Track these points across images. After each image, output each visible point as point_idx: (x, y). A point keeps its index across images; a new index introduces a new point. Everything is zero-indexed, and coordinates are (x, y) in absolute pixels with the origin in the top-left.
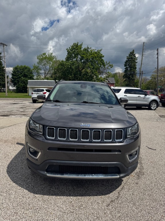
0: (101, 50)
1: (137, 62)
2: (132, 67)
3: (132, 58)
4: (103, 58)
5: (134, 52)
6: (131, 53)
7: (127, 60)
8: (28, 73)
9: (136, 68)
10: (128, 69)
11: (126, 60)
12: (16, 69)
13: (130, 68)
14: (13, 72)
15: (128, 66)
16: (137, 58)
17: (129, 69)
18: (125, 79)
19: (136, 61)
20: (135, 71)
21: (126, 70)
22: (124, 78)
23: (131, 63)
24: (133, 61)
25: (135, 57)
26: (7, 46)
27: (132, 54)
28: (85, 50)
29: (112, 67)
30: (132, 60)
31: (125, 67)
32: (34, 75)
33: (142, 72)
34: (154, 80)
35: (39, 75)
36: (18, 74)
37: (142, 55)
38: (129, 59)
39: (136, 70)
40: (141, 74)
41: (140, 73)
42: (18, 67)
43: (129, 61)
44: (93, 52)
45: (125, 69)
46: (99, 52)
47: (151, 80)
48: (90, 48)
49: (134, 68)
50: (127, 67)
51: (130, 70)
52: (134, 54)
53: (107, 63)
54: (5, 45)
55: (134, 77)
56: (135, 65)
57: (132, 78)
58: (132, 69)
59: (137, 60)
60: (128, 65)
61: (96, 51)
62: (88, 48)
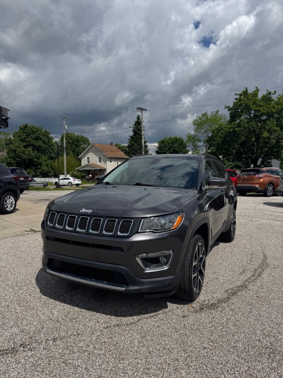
8: (179, 148)
12: (163, 143)
14: (157, 148)
26: (146, 110)
28: (264, 98)
32: (189, 150)
35: (196, 150)
36: (165, 150)
42: (166, 140)
54: (144, 110)
62: (270, 93)
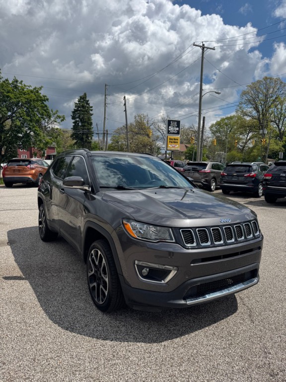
0: (41, 88)
1: (93, 114)
2: (86, 122)
3: (83, 106)
4: (46, 103)
5: (86, 97)
6: (81, 97)
7: (76, 108)
9: (91, 124)
10: (78, 124)
11: (74, 109)
13: (82, 122)
15: (78, 119)
16: (92, 107)
17: (80, 124)
18: (75, 141)
19: (91, 112)
20: (90, 128)
21: (75, 125)
22: (73, 139)
23: (83, 114)
24: (86, 111)
25: (89, 105)
27: (83, 99)
29: (63, 120)
30: (84, 110)
31: (74, 121)
33: (107, 131)
34: (117, 144)
37: (105, 104)
38: (79, 107)
39: (92, 126)
40: (106, 135)
41: (104, 134)
43: (80, 110)
44: (25, 90)
45: (73, 123)
46: (38, 92)
47: (112, 143)
48: (20, 81)
49: (88, 124)
50: (77, 121)
51: (83, 126)
52: (87, 99)
53: (54, 112)
55: (90, 138)
56: (89, 119)
57: (86, 140)
58: (86, 124)
59: (92, 110)
60: (79, 117)
61: (31, 88)
62: (17, 81)
